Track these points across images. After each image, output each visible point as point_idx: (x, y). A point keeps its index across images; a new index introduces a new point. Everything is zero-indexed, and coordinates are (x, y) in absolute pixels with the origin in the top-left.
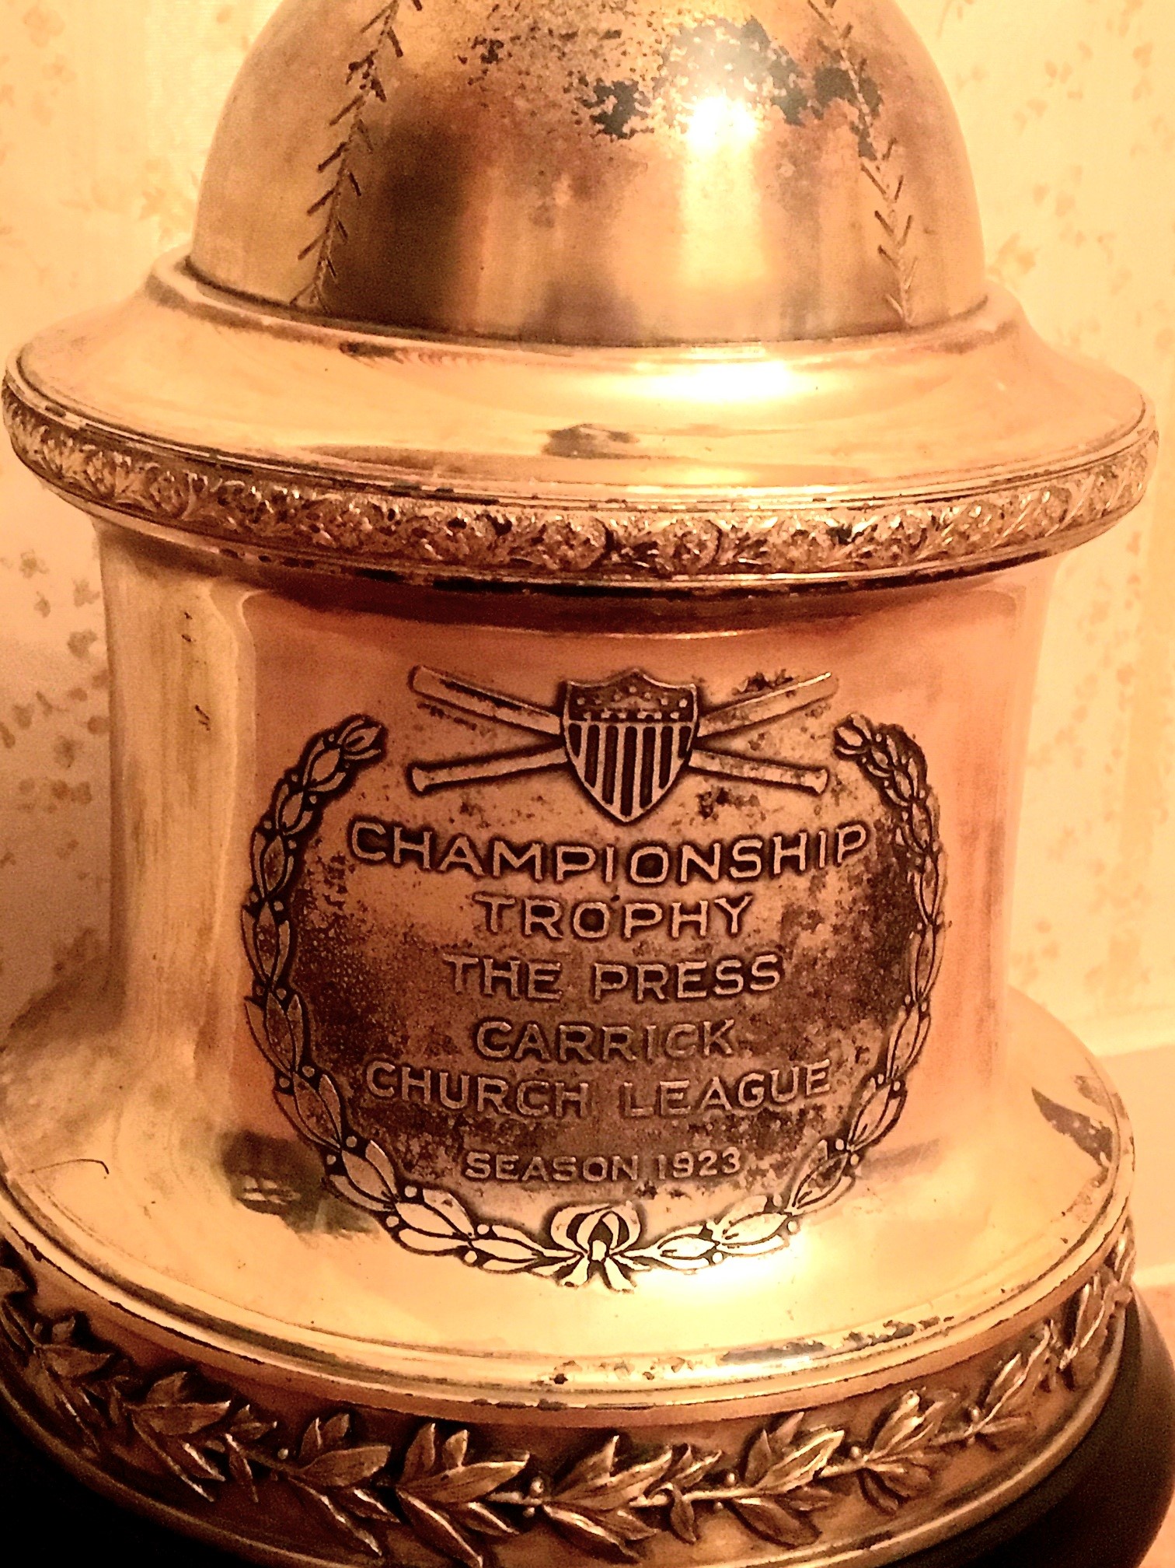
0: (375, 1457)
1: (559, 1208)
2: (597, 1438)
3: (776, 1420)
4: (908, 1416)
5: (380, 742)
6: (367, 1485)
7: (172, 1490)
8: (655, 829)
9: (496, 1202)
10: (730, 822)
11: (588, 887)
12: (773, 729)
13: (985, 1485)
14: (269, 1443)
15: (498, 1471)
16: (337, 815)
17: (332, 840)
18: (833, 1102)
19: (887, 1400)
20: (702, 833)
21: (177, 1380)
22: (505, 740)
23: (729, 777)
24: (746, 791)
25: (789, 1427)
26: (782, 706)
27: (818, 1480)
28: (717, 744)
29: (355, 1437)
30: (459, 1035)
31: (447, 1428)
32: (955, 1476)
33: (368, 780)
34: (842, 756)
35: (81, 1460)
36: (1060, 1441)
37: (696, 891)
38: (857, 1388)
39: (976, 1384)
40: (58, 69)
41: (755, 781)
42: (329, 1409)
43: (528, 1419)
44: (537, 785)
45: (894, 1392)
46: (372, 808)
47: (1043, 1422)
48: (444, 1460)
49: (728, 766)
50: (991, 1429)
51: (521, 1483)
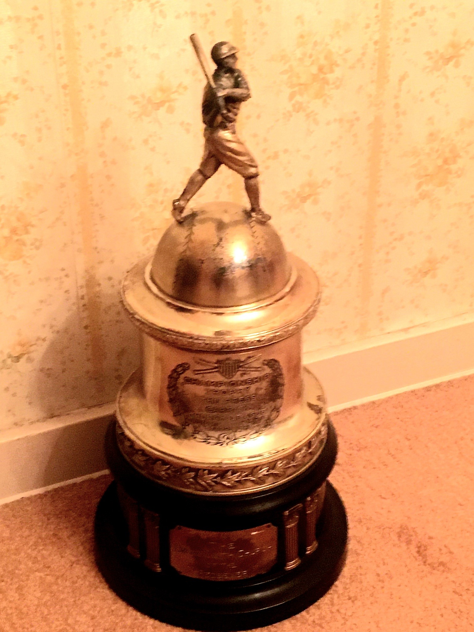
0: (193, 474)
1: (221, 434)
2: (227, 471)
3: (257, 466)
4: (279, 464)
5: (189, 367)
6: (192, 478)
7: (160, 478)
8: (234, 379)
9: (211, 433)
10: (246, 377)
11: (223, 388)
12: (252, 363)
13: (295, 472)
14: (176, 472)
15: (213, 476)
16: (183, 376)
17: (181, 380)
18: (266, 415)
19: (276, 462)
20: (242, 379)
21: (160, 462)
22: (208, 368)
23: (245, 371)
24: (248, 372)
25: (259, 468)
26: (253, 360)
27: (264, 475)
28: (244, 366)
29: (189, 472)
30: (203, 409)
31: (204, 470)
32: (289, 471)
33: (187, 372)
34: (264, 365)
35: (143, 472)
36: (310, 464)
37: (241, 387)
38: (270, 461)
39: (292, 458)
40: (113, 185)
41: (250, 371)
42: (185, 467)
43: (217, 468)
44: (215, 374)
45: (277, 461)
46: (187, 376)
47: (306, 461)
48: (204, 475)
49: (245, 369)
50: (295, 464)
51: (216, 477)
